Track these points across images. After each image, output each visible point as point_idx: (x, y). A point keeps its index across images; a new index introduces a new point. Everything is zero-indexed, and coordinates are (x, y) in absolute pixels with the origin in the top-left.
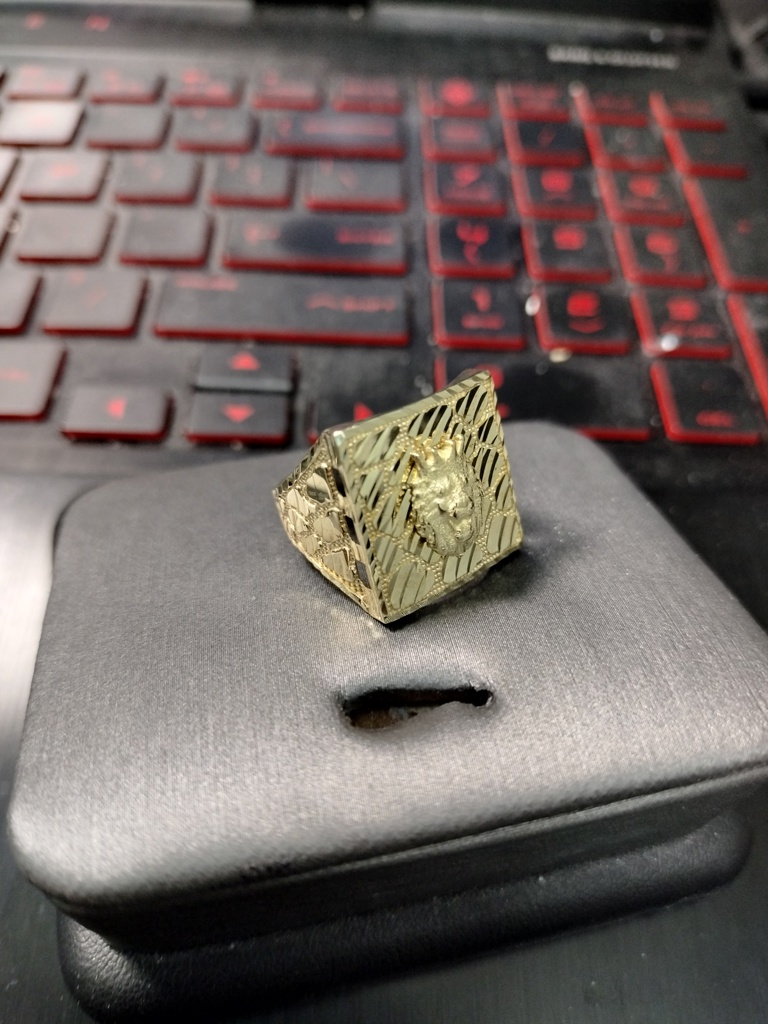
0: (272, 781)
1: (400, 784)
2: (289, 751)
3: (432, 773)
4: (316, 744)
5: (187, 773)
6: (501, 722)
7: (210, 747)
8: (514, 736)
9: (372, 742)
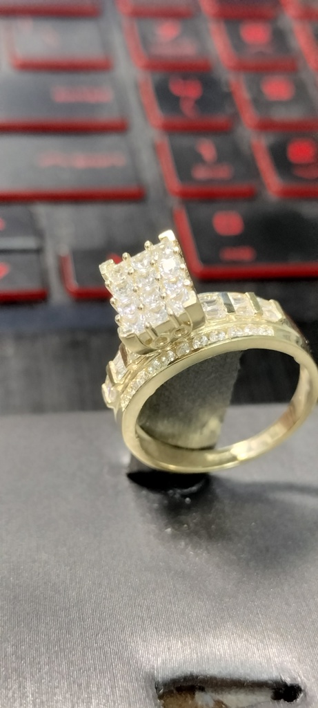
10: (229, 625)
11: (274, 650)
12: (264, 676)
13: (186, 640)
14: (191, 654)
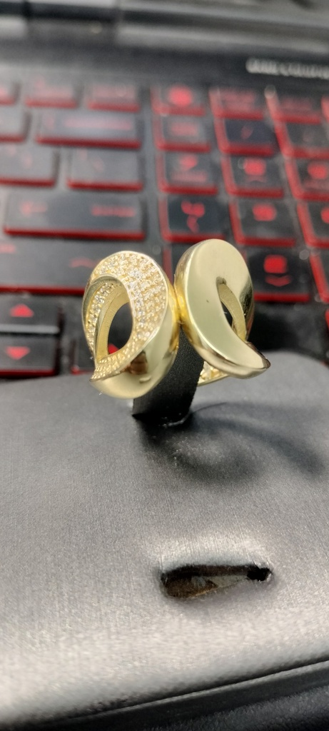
0: (113, 637)
1: (207, 642)
2: (125, 614)
3: (229, 633)
4: (144, 609)
5: (50, 630)
6: (278, 594)
9: (185, 608)
10: (213, 525)
11: (248, 542)
12: (242, 563)
13: (182, 539)
14: (186, 550)
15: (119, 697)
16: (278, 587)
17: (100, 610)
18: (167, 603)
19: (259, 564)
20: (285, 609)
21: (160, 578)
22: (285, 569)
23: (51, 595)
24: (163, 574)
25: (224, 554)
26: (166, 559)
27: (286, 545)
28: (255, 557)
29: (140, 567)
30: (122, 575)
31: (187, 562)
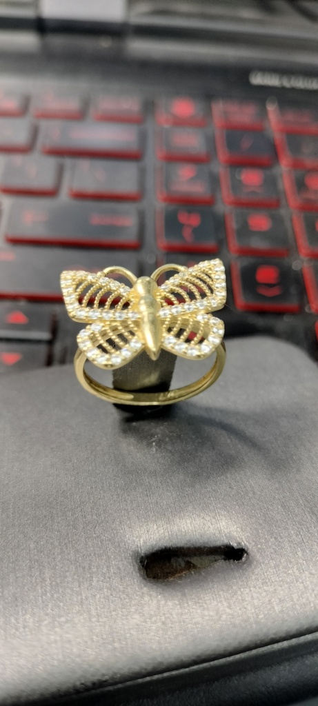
0: (94, 620)
1: (184, 622)
2: (104, 598)
3: (206, 613)
4: (123, 592)
5: (33, 614)
6: (253, 573)
7: (48, 594)
8: (263, 584)
9: (163, 590)
10: (190, 508)
11: (224, 523)
12: (218, 543)
13: (159, 523)
14: (164, 533)
15: (100, 678)
16: (253, 567)
17: (81, 595)
18: (145, 586)
19: (235, 545)
20: (260, 588)
21: (139, 561)
22: (259, 549)
23: (34, 581)
24: (142, 557)
25: (201, 536)
26: (145, 542)
27: (261, 525)
28: (231, 537)
29: (120, 551)
30: (102, 560)
31: (165, 545)
